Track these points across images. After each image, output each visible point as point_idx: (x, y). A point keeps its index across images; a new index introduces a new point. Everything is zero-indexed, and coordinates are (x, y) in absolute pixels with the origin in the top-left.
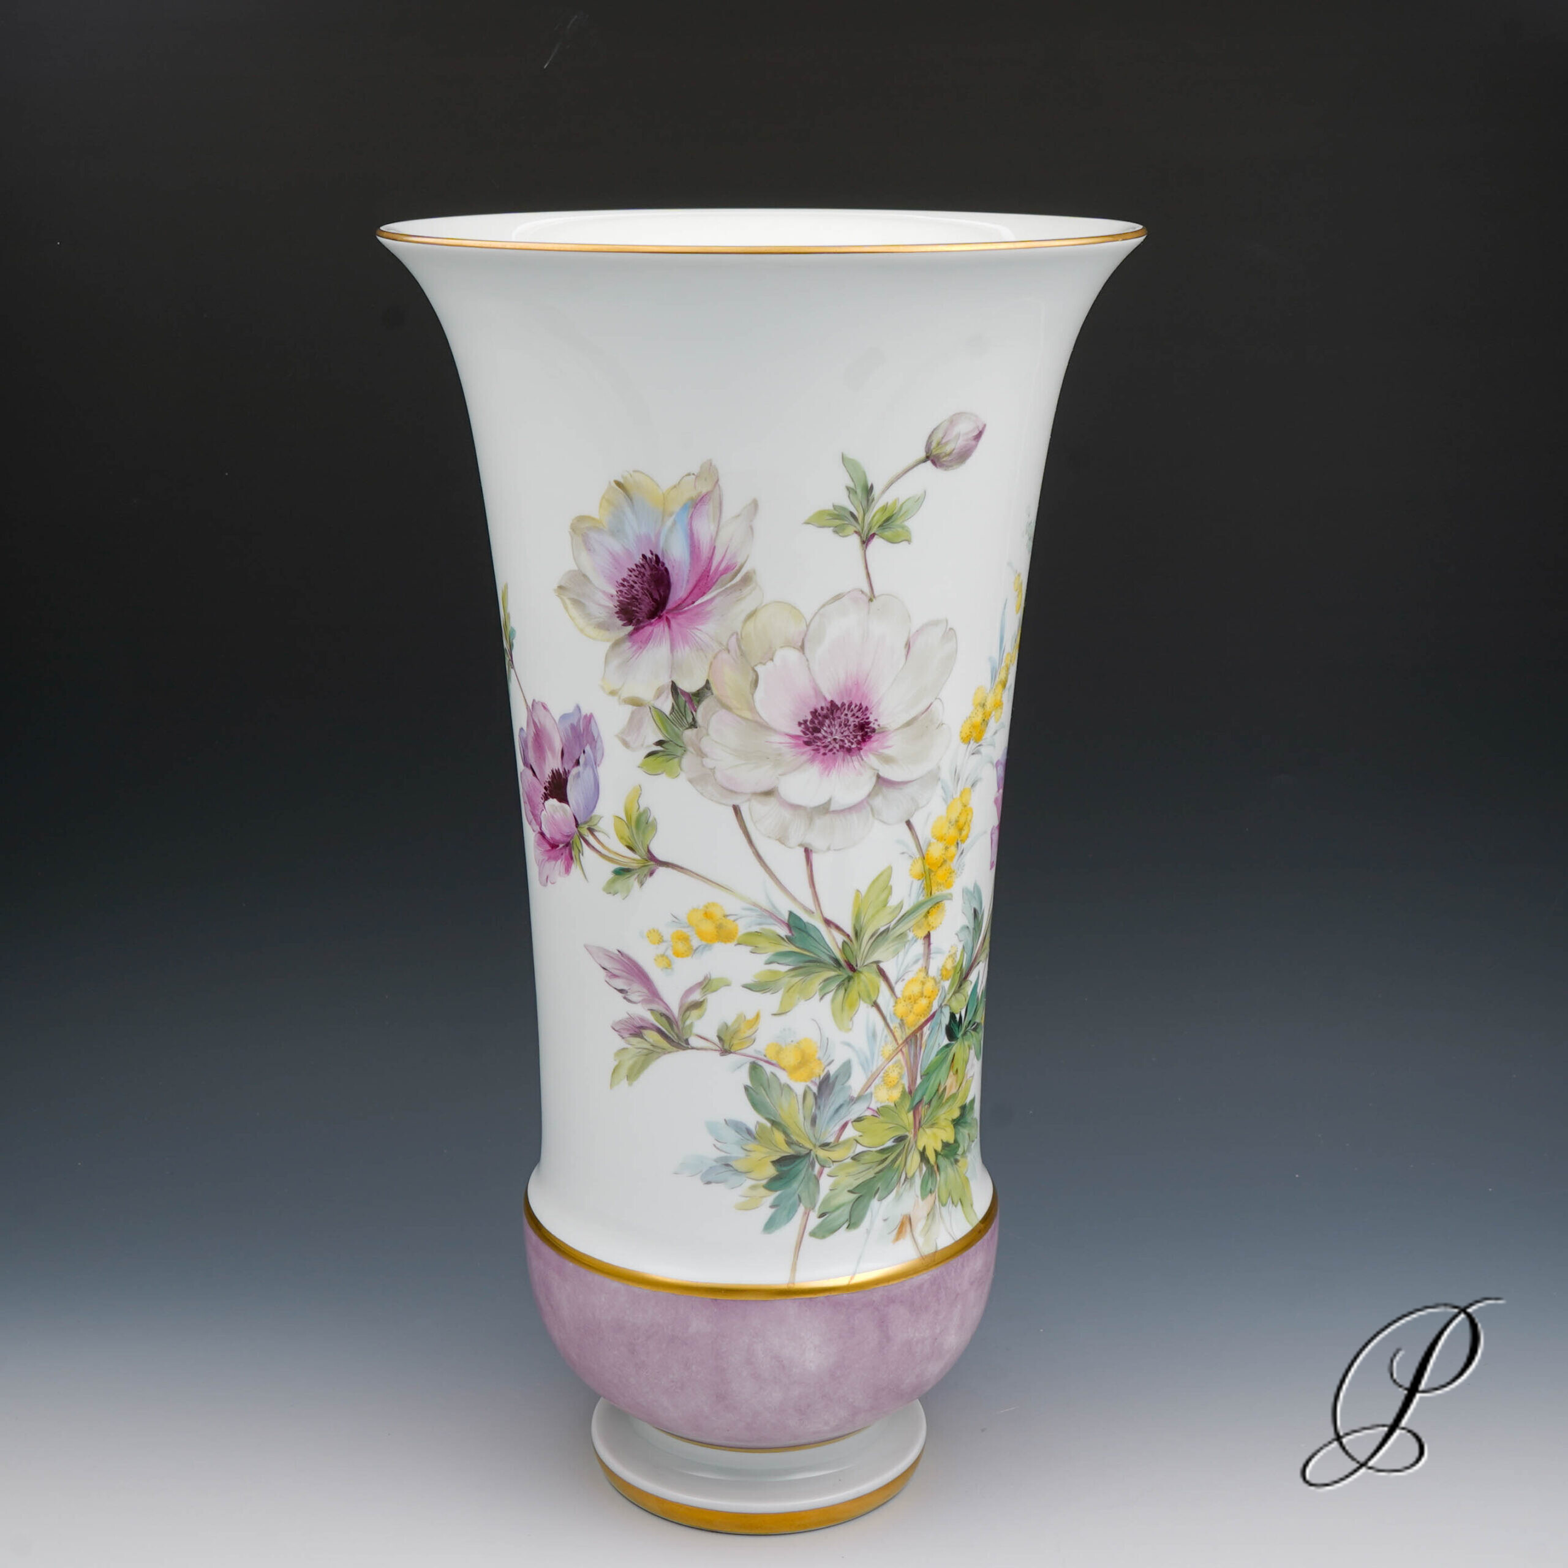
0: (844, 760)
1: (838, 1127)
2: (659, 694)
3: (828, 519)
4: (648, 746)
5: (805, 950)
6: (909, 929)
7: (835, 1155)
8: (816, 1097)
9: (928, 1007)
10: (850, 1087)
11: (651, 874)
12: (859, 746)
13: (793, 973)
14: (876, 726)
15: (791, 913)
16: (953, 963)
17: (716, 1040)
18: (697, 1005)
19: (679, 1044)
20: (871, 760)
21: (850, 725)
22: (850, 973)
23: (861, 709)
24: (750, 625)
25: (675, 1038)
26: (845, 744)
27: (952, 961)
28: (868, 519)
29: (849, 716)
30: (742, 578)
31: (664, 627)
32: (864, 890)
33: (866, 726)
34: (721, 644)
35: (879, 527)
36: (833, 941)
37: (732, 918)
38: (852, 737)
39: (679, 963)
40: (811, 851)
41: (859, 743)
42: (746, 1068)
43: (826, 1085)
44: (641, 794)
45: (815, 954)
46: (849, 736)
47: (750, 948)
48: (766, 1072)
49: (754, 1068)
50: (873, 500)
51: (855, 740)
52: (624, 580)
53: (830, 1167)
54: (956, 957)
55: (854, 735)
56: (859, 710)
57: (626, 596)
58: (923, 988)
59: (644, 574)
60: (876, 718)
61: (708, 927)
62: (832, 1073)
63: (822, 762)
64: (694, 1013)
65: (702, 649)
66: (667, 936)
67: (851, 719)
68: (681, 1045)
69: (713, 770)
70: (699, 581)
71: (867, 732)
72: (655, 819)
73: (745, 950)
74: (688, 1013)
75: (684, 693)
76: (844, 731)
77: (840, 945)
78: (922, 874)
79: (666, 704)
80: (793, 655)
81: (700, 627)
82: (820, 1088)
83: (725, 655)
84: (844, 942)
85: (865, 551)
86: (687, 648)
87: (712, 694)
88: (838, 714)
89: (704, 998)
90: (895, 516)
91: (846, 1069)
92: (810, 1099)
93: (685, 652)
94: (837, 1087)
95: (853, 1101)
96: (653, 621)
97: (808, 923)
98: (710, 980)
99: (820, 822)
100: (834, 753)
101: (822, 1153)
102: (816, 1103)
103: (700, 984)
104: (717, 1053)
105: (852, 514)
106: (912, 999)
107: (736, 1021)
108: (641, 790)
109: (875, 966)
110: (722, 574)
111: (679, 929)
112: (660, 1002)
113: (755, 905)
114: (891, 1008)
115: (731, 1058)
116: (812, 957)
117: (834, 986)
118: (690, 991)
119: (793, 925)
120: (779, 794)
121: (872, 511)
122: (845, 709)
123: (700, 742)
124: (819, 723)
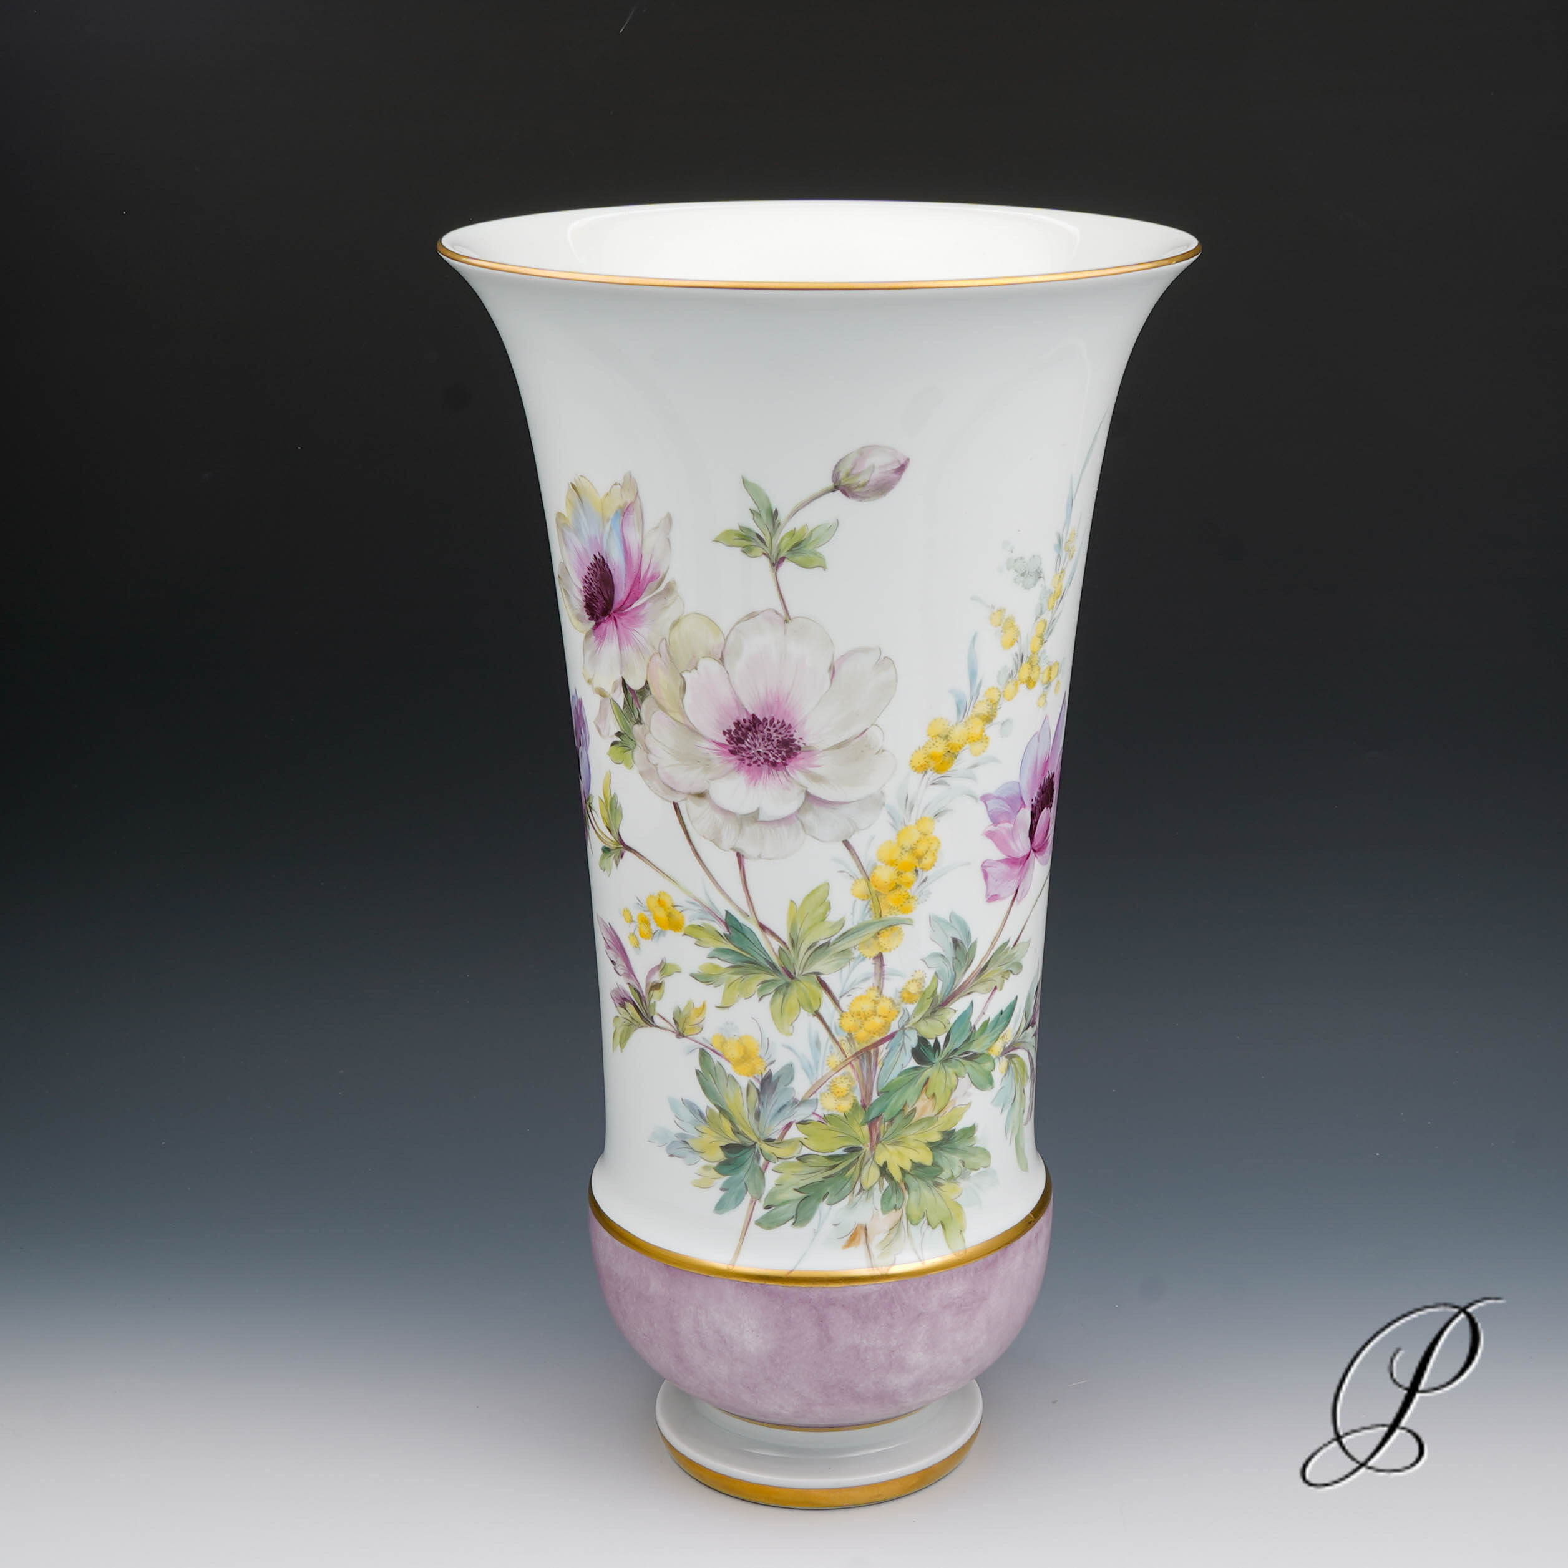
0: (769, 773)
1: (781, 1126)
2: (616, 688)
3: (735, 539)
4: (612, 736)
5: (743, 951)
6: (855, 947)
7: (779, 1151)
8: (759, 1094)
9: (886, 1026)
10: (793, 1089)
11: (622, 855)
12: (784, 761)
13: (732, 970)
14: (802, 746)
15: (727, 913)
16: (920, 989)
17: (672, 1022)
18: (657, 986)
20: (799, 776)
21: (773, 740)
22: (789, 980)
23: (784, 725)
24: (676, 633)
25: (645, 1016)
26: (770, 758)
27: (920, 986)
28: (776, 542)
29: (772, 731)
30: (665, 586)
31: (613, 626)
32: (799, 902)
33: (791, 743)
34: (654, 647)
35: (788, 551)
36: (771, 947)
37: (679, 909)
38: (776, 752)
39: (644, 944)
40: (743, 856)
41: (783, 758)
42: (696, 1054)
43: (768, 1084)
44: (611, 779)
45: (752, 956)
46: (773, 751)
47: (695, 940)
48: (713, 1060)
49: (703, 1054)
50: (779, 524)
51: (780, 755)
52: (586, 577)
53: (774, 1162)
54: (924, 983)
55: (778, 750)
56: (782, 727)
57: (589, 592)
58: (875, 1007)
59: (596, 574)
60: (801, 737)
61: (662, 914)
62: (774, 1073)
63: (748, 772)
64: (656, 993)
65: (641, 651)
66: (635, 917)
67: (774, 735)
68: (647, 1020)
70: (633, 586)
71: (791, 749)
72: (620, 805)
73: (690, 941)
74: (652, 992)
75: (632, 690)
76: (768, 745)
77: (777, 951)
78: (868, 895)
79: (620, 699)
80: (714, 666)
81: (636, 629)
82: (762, 1084)
83: (657, 659)
84: (780, 949)
85: (776, 574)
86: (630, 647)
87: (651, 694)
88: (761, 727)
89: (662, 980)
90: (804, 542)
91: (789, 1070)
92: (754, 1095)
93: (629, 651)
94: (780, 1087)
95: (797, 1103)
96: (606, 618)
97: (744, 925)
98: (665, 965)
99: (750, 829)
100: (759, 766)
101: (766, 1148)
102: (759, 1099)
103: (659, 966)
104: (674, 1035)
105: (759, 537)
106: (863, 1017)
107: (687, 1007)
108: (611, 776)
109: (815, 976)
110: (649, 582)
111: (643, 912)
112: (635, 978)
113: (696, 899)
114: (835, 1020)
115: (685, 1042)
116: (748, 958)
117: (772, 989)
118: (652, 972)
119: (731, 925)
120: (710, 798)
121: (779, 535)
122: (767, 724)
123: (645, 738)
124: (743, 735)
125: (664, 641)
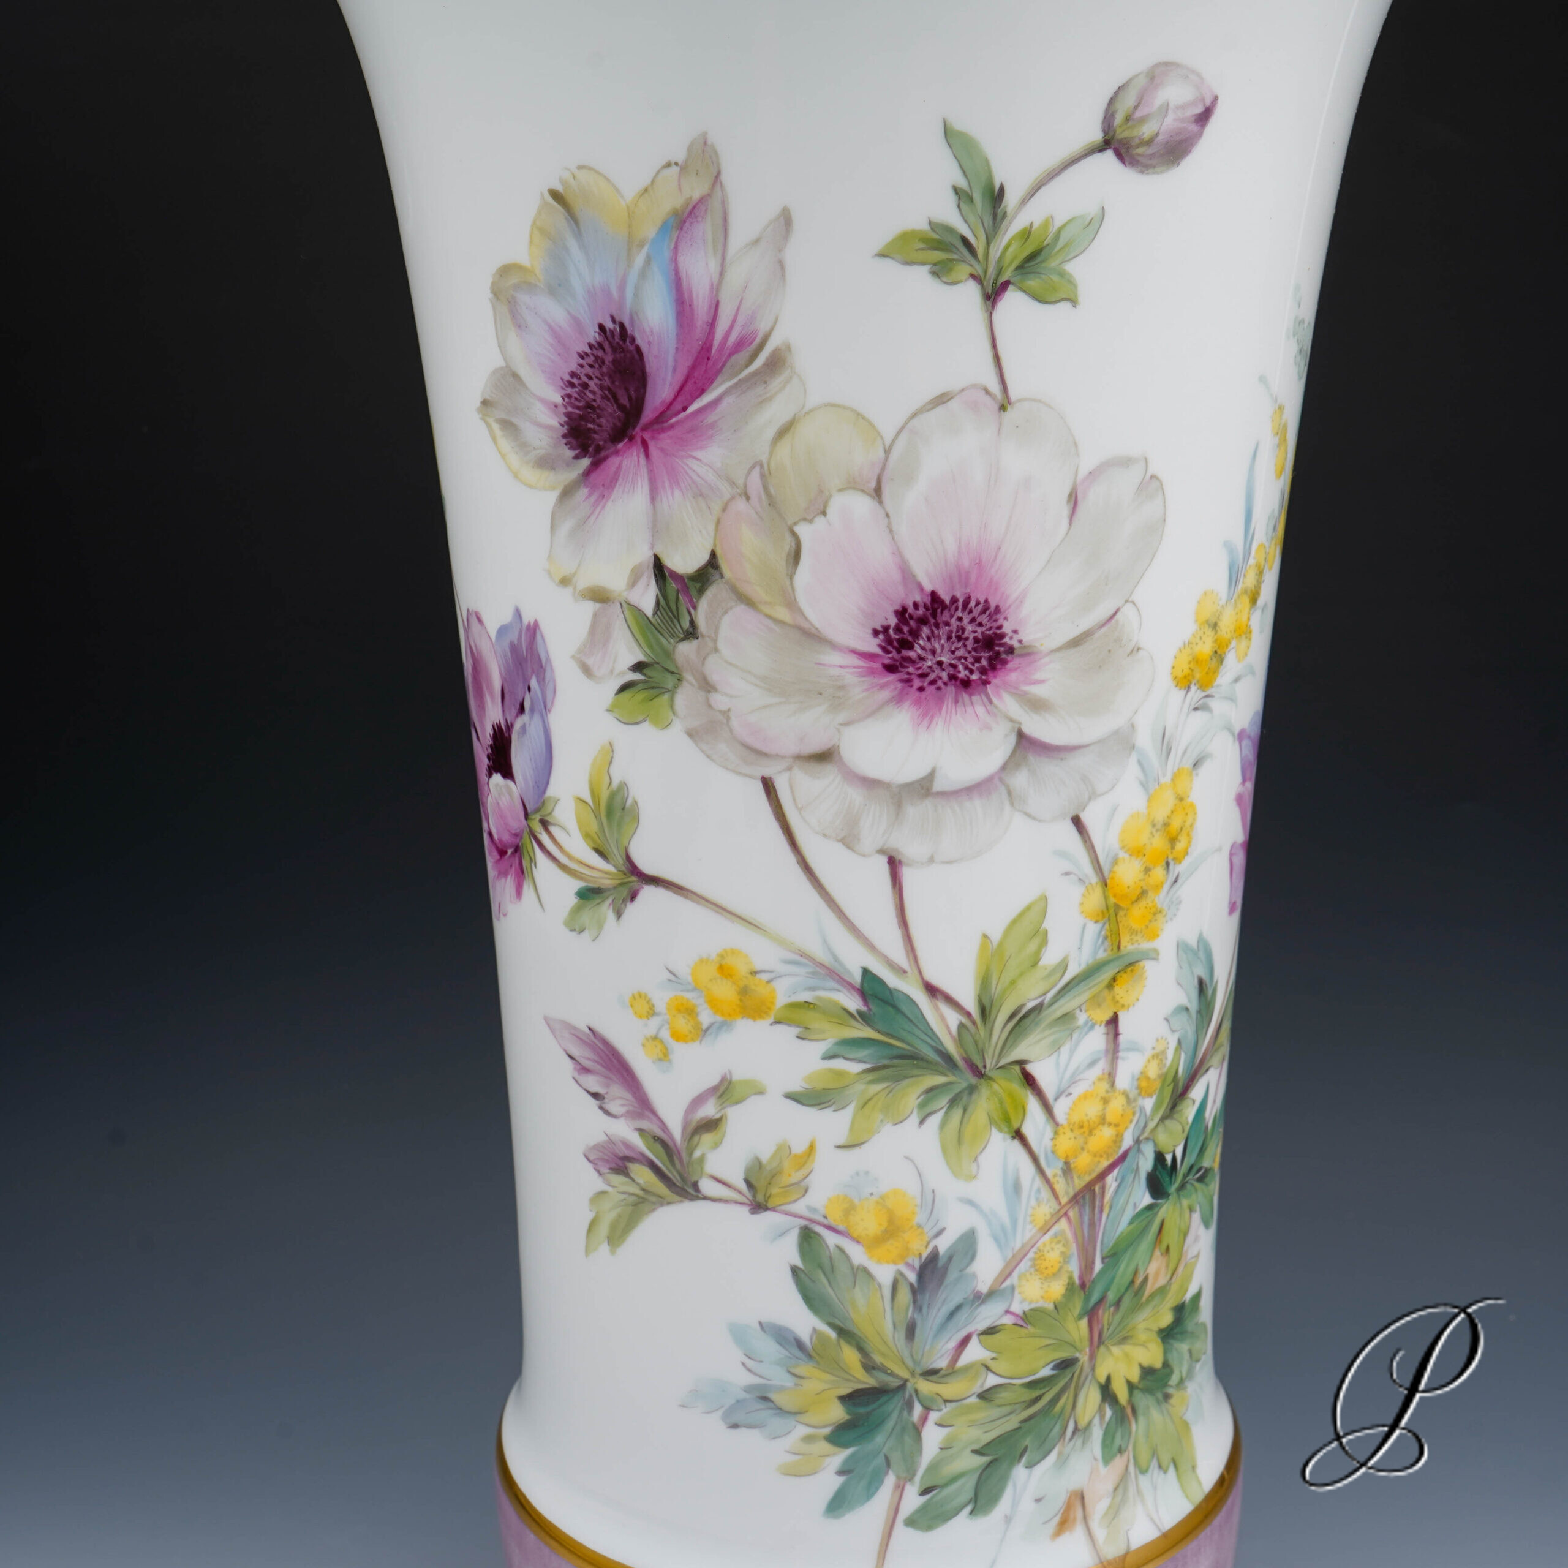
0: (956, 702)
1: (953, 1344)
2: (634, 579)
3: (919, 249)
4: (622, 674)
5: (893, 1037)
6: (1080, 1007)
7: (948, 1389)
8: (914, 1291)
9: (1115, 1142)
10: (974, 1276)
11: (633, 896)
12: (984, 677)
13: (871, 1077)
14: (1014, 643)
15: (866, 972)
16: (1160, 1069)
17: (743, 1186)
18: (711, 1125)
19: (683, 1189)
20: (1008, 704)
21: (967, 639)
22: (973, 1080)
23: (988, 609)
24: (784, 450)
25: (679, 1182)
26: (959, 672)
27: (1158, 1065)
28: (995, 252)
29: (966, 620)
30: (767, 359)
31: (638, 457)
32: (996, 935)
33: (997, 642)
34: (733, 484)
35: (1017, 269)
36: (943, 1023)
37: (764, 977)
38: (970, 660)
39: (681, 1052)
40: (900, 862)
41: (983, 671)
42: (793, 1238)
43: (930, 1272)
44: (612, 758)
45: (908, 1043)
46: (965, 658)
47: (795, 1031)
48: (826, 1244)
49: (808, 1238)
50: (1005, 215)
51: (977, 665)
52: (573, 374)
53: (939, 1410)
54: (1166, 1058)
55: (974, 657)
57: (577, 403)
58: (1104, 1109)
59: (603, 362)
60: (1014, 628)
61: (726, 991)
62: (942, 1251)
63: (917, 703)
64: (707, 1139)
65: (702, 495)
66: (660, 1006)
67: (970, 628)
68: (687, 1191)
69: (726, 714)
70: (693, 368)
71: (998, 653)
72: (636, 802)
73: (788, 1033)
74: (696, 1138)
75: (676, 576)
76: (957, 649)
77: (954, 1030)
78: (1103, 912)
79: (646, 597)
80: (860, 505)
81: (696, 454)
82: (921, 1276)
83: (741, 505)
84: (961, 1026)
85: (991, 314)
86: (677, 492)
87: (722, 576)
88: (946, 616)
89: (723, 1112)
90: (1046, 249)
91: (968, 1243)
92: (905, 1295)
93: (675, 501)
94: (952, 1275)
95: (980, 1299)
96: (620, 445)
97: (896, 990)
98: (730, 1082)
99: (915, 811)
100: (939, 689)
101: (926, 1387)
102: (915, 1301)
103: (714, 1090)
104: (745, 1210)
105: (965, 241)
106: (1086, 1129)
107: (774, 1156)
108: (613, 751)
109: (1017, 1068)
110: (730, 355)
111: (680, 993)
112: (654, 1119)
113: (803, 955)
114: (1047, 1142)
115: (768, 1218)
116: (904, 1049)
117: (943, 1101)
118: (698, 1101)
119: (870, 993)
120: (841, 758)
121: (1003, 238)
122: (957, 609)
123: (703, 664)
124: (911, 632)
125: (757, 469)
